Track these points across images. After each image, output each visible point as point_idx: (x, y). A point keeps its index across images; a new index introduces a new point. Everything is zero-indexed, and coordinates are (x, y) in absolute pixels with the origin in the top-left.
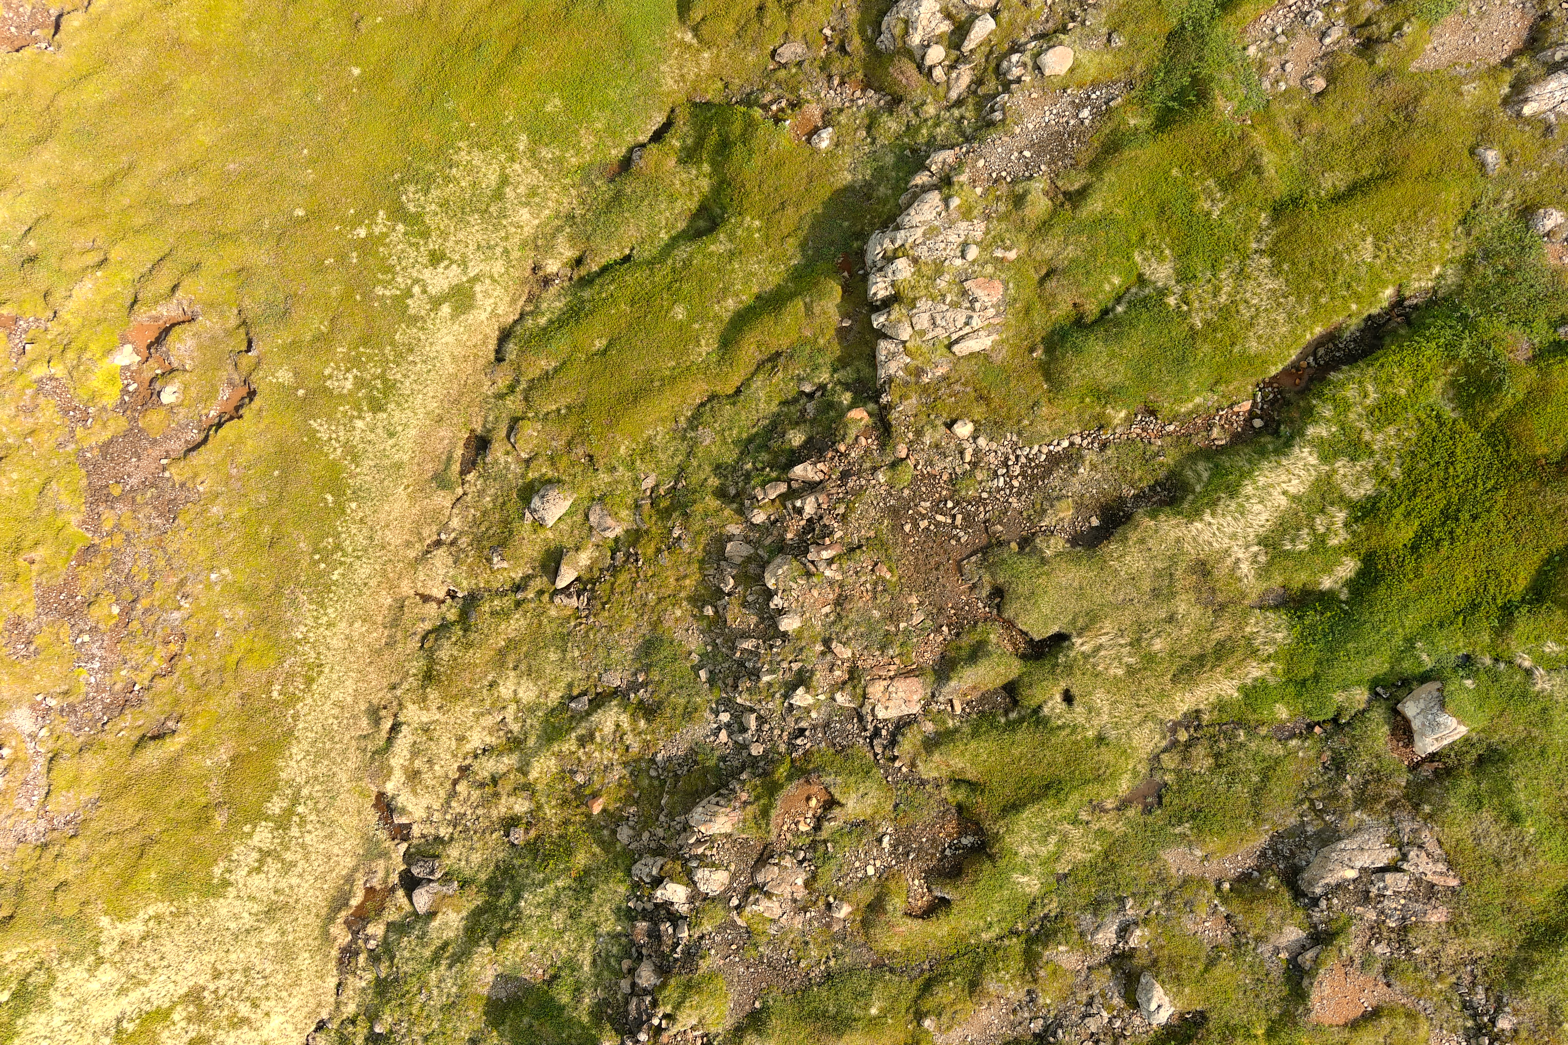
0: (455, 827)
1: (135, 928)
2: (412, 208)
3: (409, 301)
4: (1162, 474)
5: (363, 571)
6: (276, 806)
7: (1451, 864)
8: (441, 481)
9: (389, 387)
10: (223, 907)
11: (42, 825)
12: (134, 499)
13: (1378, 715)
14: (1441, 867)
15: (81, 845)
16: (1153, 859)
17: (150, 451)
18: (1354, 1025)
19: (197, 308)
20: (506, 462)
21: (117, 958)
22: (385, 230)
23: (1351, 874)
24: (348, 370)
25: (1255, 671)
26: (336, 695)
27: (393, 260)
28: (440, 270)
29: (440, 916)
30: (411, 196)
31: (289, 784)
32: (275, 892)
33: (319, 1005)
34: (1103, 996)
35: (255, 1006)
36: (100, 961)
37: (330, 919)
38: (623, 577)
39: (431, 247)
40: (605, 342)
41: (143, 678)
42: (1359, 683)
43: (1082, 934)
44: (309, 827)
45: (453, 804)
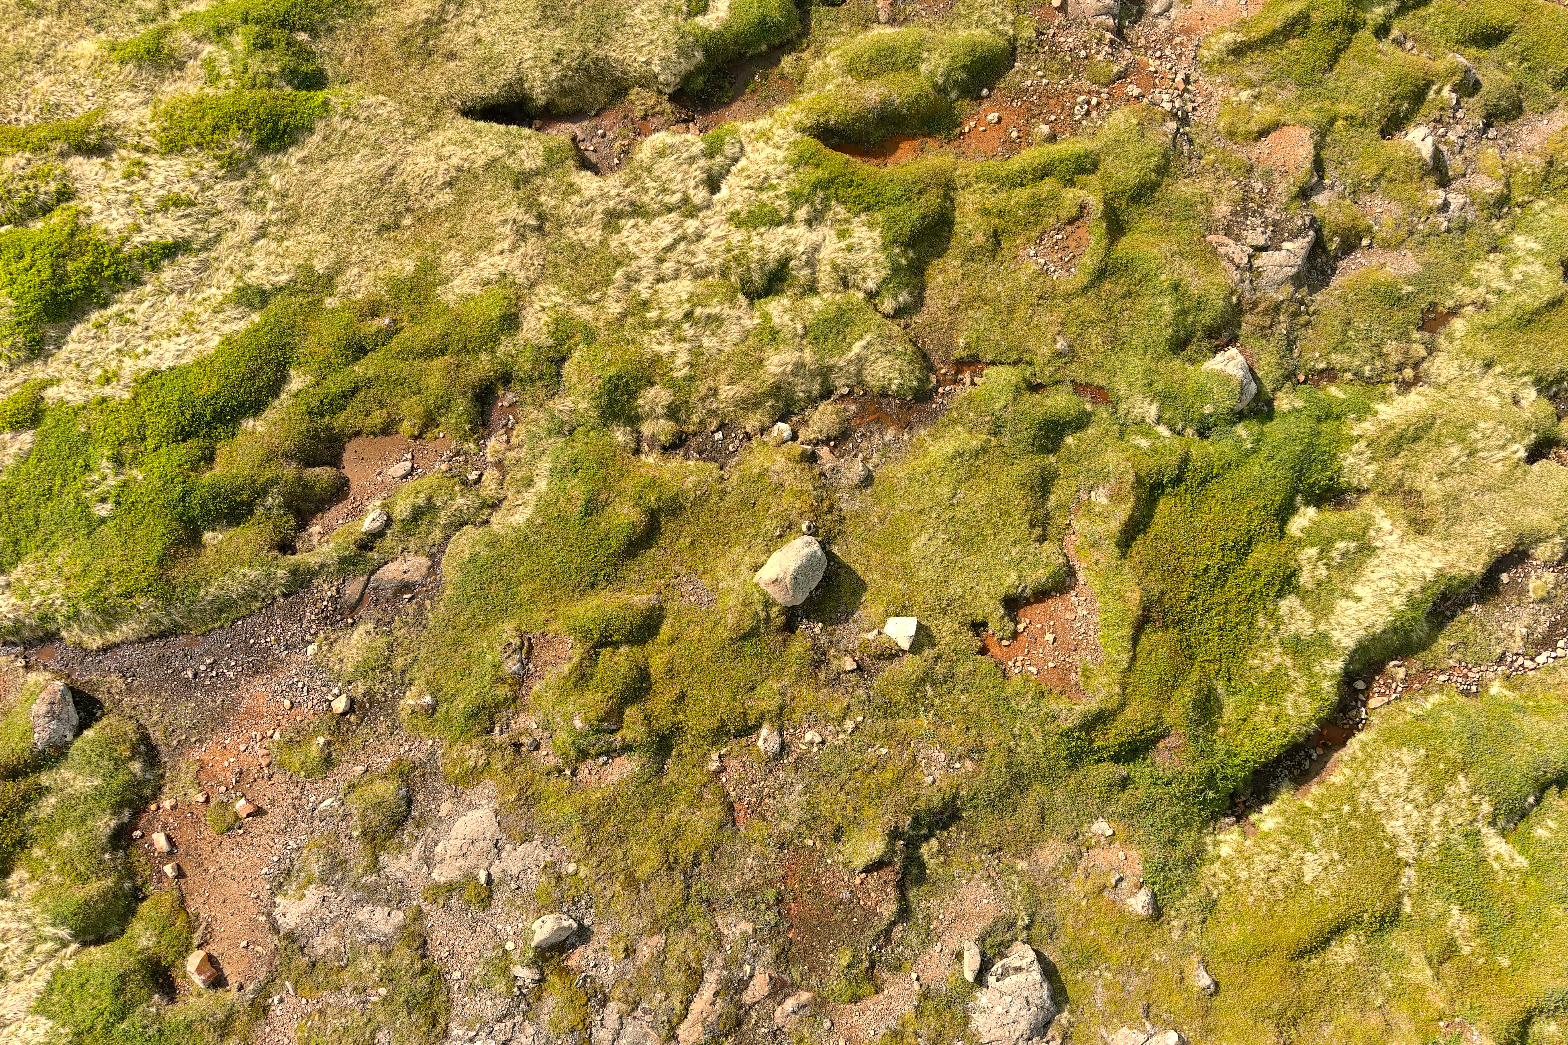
4: (1449, 629)
7: (1214, 251)
13: (1268, 386)
14: (1222, 250)
16: (1427, 265)
18: (1276, 126)
23: (1287, 245)
25: (1367, 427)
34: (1453, 153)
42: (1284, 415)
43: (1473, 204)
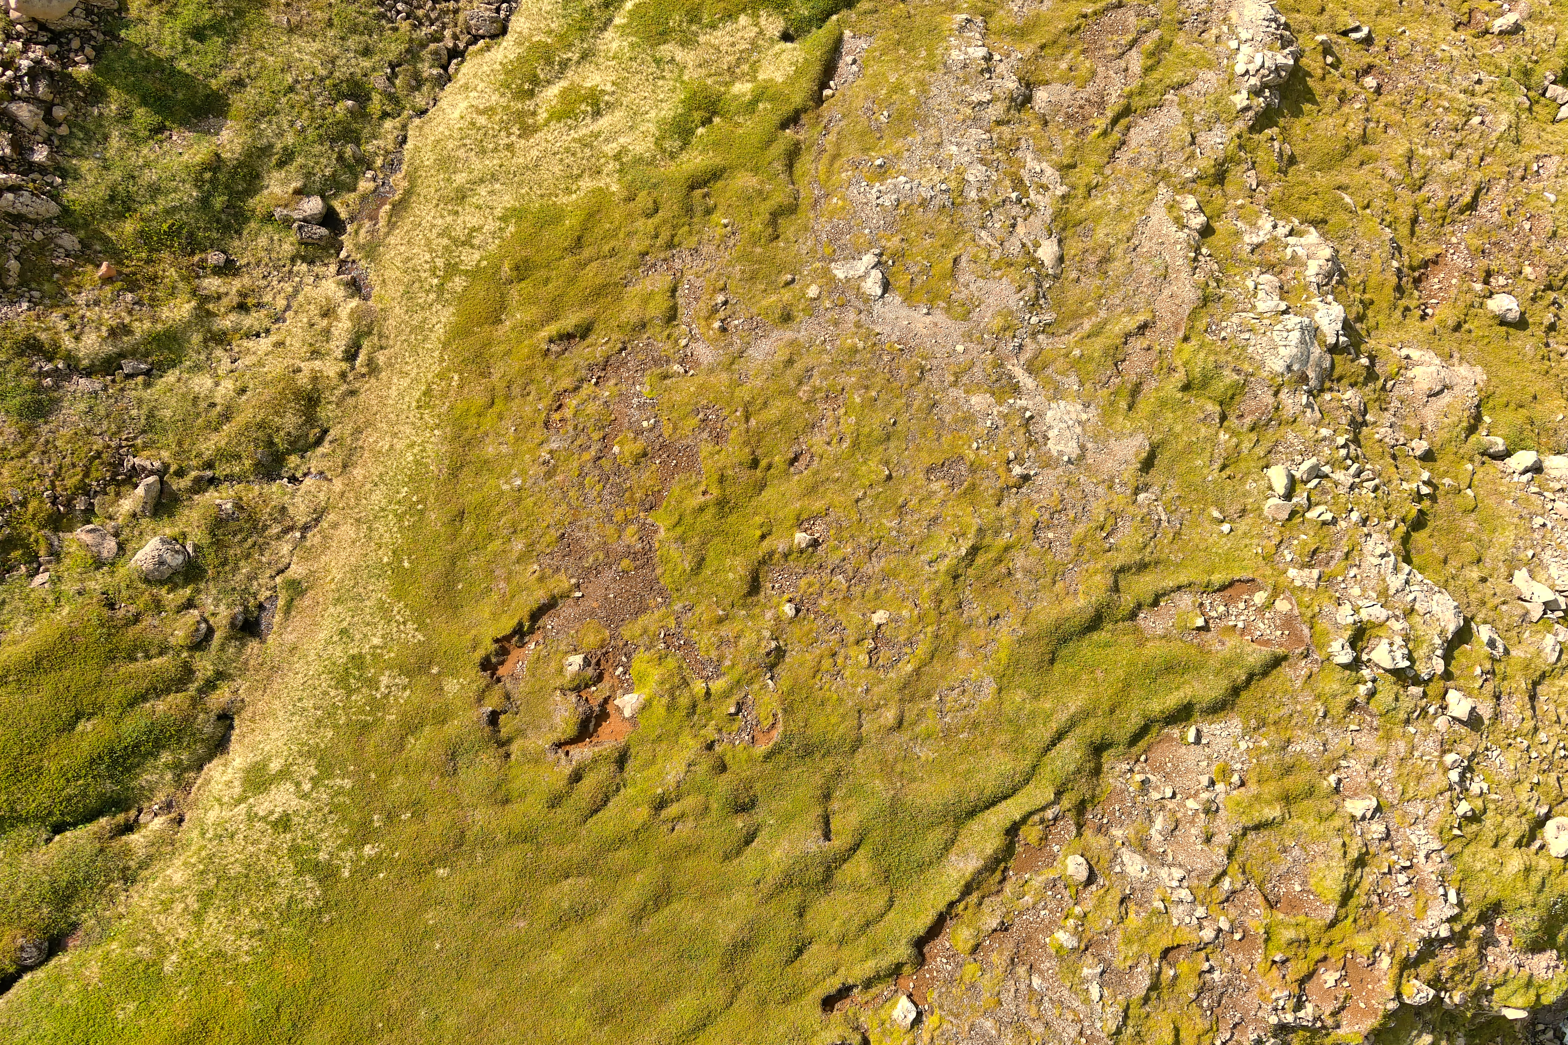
0: (290, 272)
1: (587, 184)
2: (309, 881)
3: (316, 773)
5: (378, 497)
6: (458, 283)
8: (296, 589)
9: (342, 681)
10: (508, 200)
11: (678, 264)
12: (607, 555)
15: (637, 246)
17: (595, 605)
19: (551, 757)
20: (217, 606)
21: (603, 160)
22: (343, 854)
24: (386, 697)
26: (405, 382)
27: (332, 818)
28: (279, 810)
29: (290, 191)
30: (310, 896)
31: (446, 303)
32: (457, 212)
33: (421, 128)
35: (473, 124)
36: (617, 157)
37: (409, 193)
38: (71, 482)
39: (288, 836)
40: (80, 727)
41: (587, 389)
44: (427, 266)
45: (290, 289)
